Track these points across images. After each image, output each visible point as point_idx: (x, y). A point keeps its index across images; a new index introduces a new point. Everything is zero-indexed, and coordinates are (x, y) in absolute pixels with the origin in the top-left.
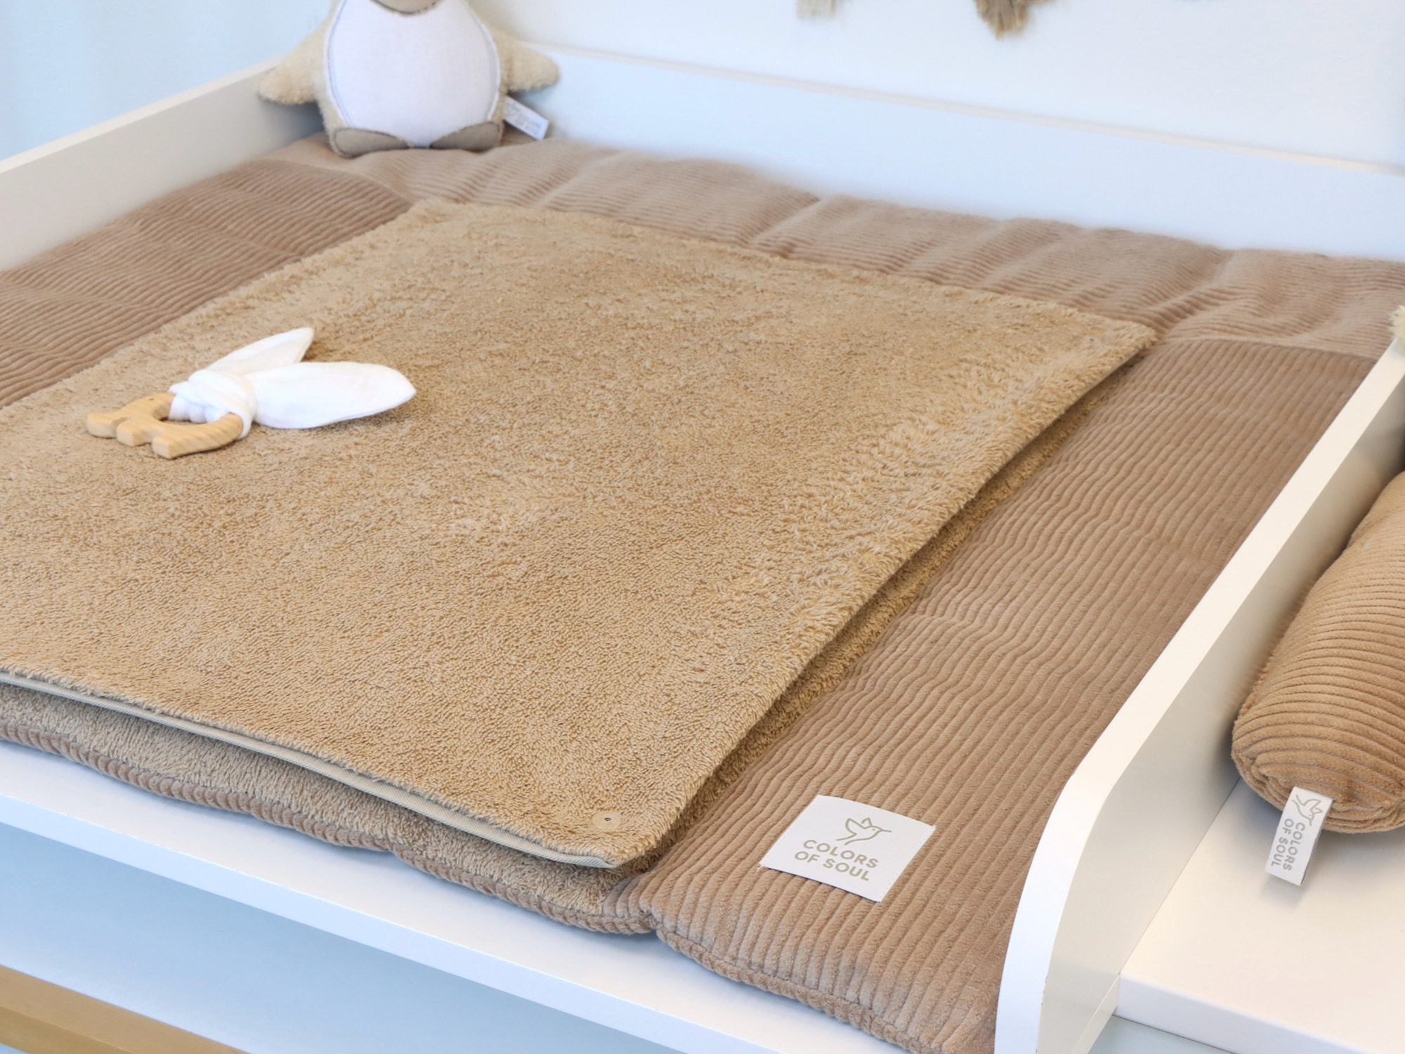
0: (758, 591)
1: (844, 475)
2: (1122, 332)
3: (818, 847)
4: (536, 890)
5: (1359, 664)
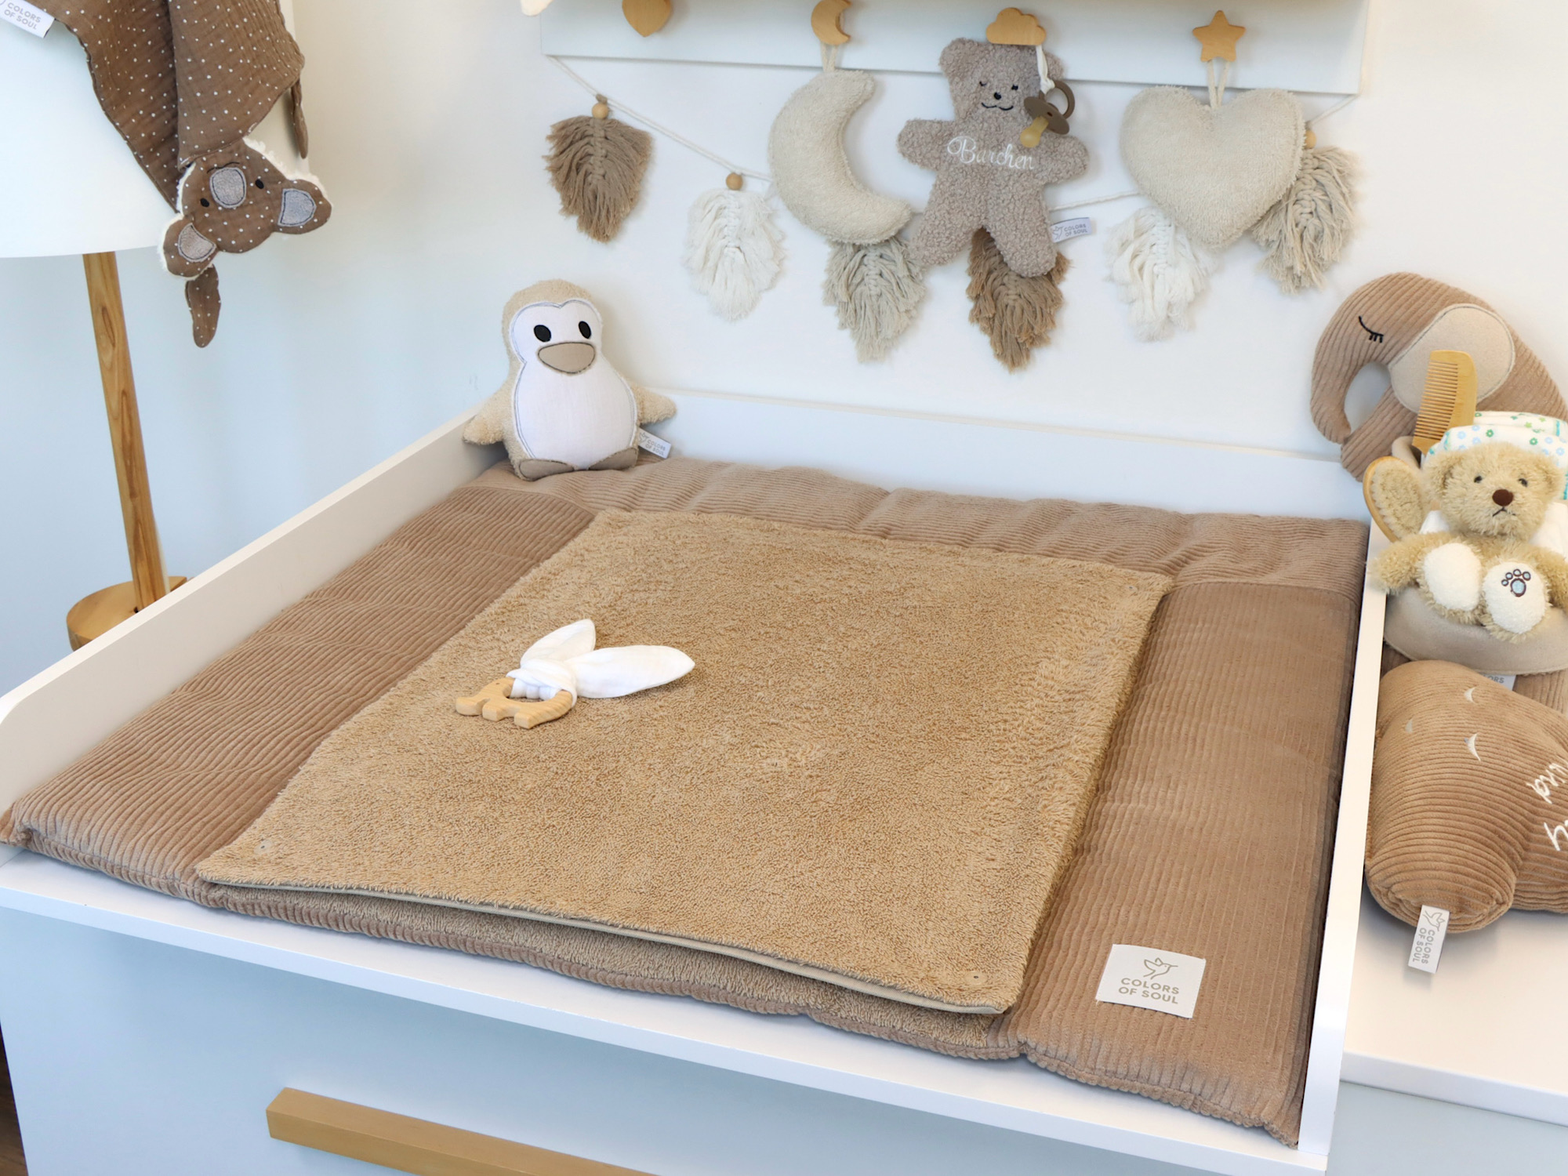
0: (1004, 796)
1: (1022, 704)
2: (1151, 581)
3: (1133, 983)
4: (932, 1034)
5: (1446, 815)
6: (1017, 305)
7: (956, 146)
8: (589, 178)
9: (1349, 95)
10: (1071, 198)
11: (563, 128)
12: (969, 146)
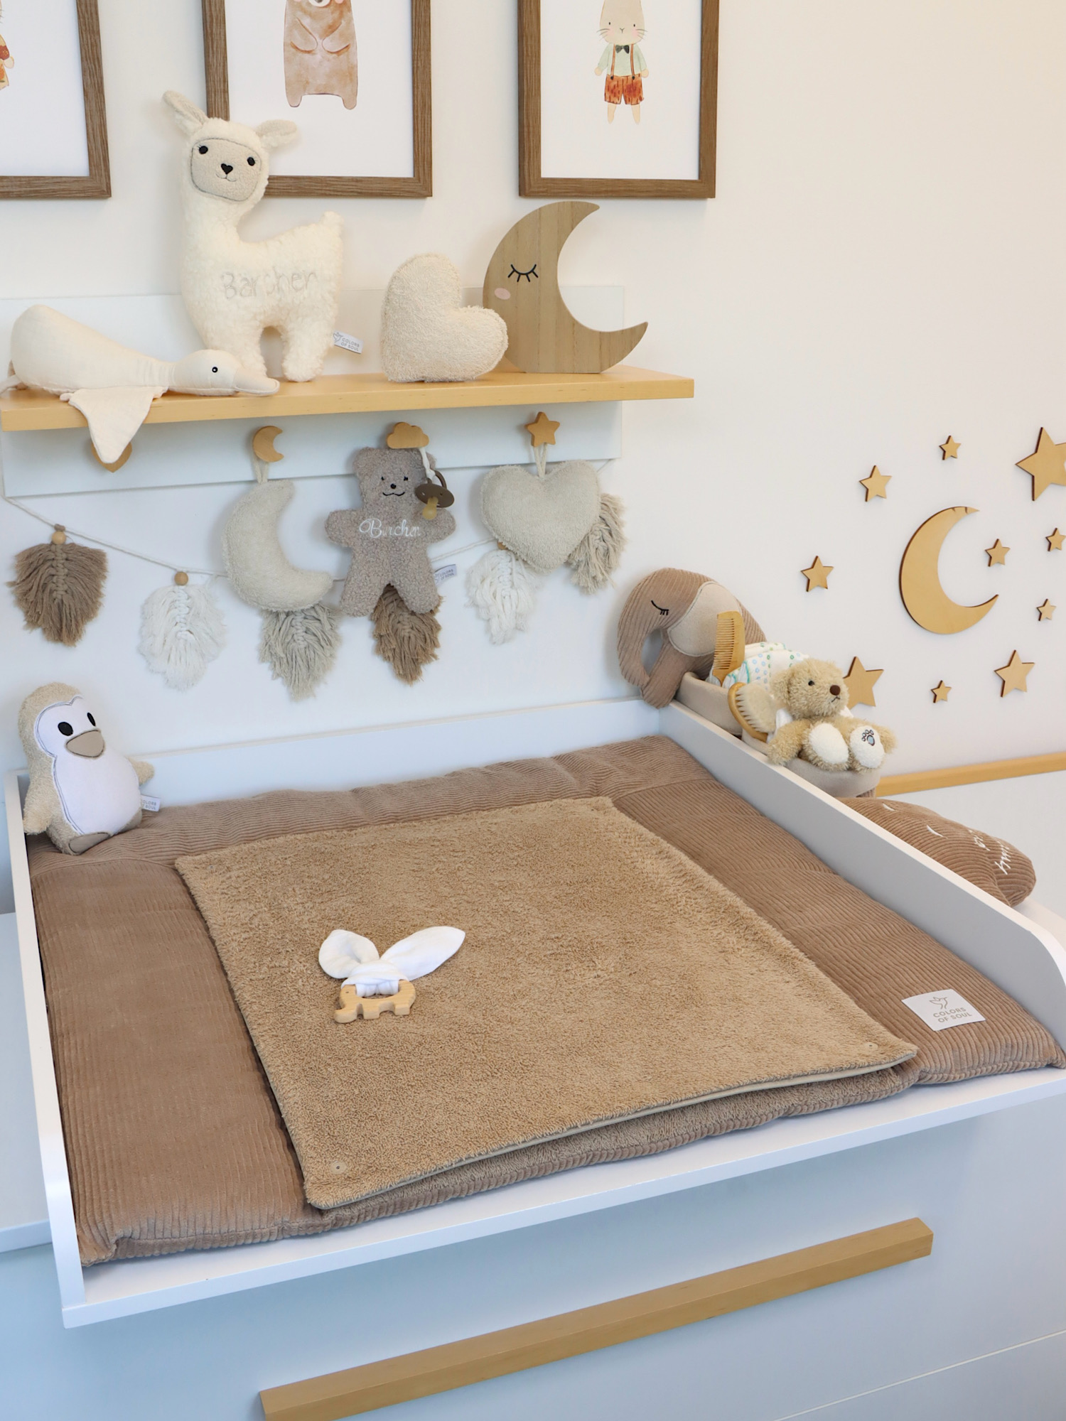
2: (601, 802)
3: (939, 1015)
6: (412, 635)
7: (365, 527)
8: (54, 594)
9: (610, 460)
10: (440, 553)
11: (27, 558)
12: (376, 525)
